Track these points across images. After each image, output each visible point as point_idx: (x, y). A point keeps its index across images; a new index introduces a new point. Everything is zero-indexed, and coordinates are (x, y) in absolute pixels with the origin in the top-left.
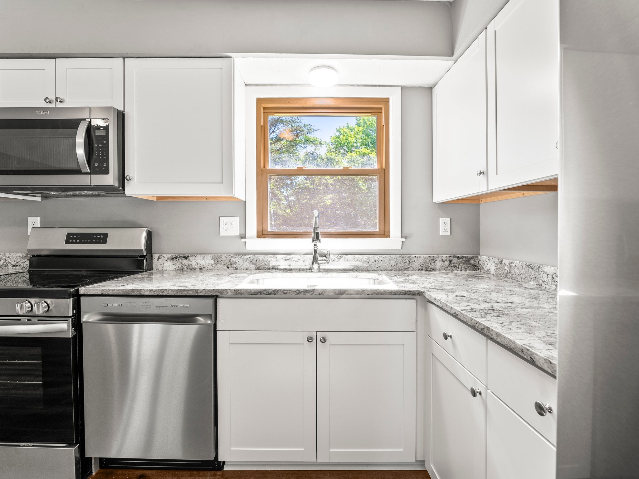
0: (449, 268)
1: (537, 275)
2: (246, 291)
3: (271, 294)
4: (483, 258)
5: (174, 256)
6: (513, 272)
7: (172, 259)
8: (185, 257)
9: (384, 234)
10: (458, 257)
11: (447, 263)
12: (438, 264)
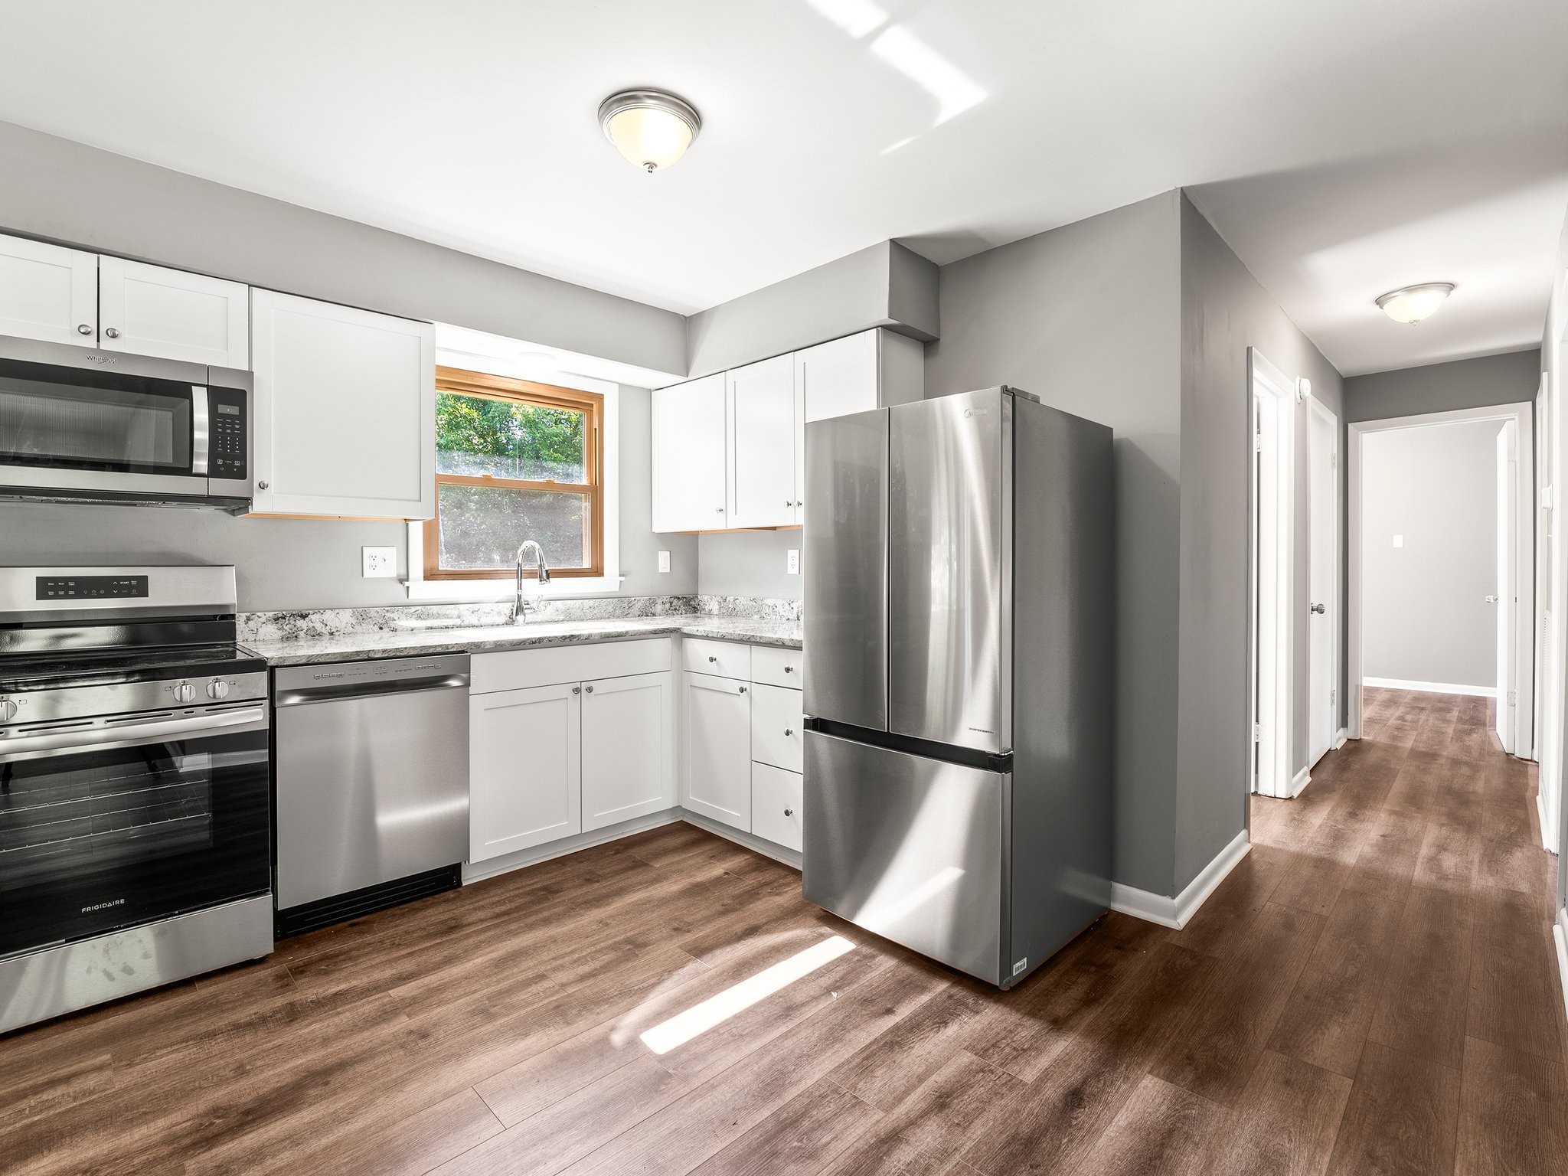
0: (670, 612)
1: (760, 609)
2: (508, 641)
3: (535, 642)
4: (703, 597)
5: (280, 615)
6: (737, 609)
7: (276, 619)
8: (302, 614)
9: (597, 571)
10: (679, 598)
11: (667, 606)
12: (659, 608)
